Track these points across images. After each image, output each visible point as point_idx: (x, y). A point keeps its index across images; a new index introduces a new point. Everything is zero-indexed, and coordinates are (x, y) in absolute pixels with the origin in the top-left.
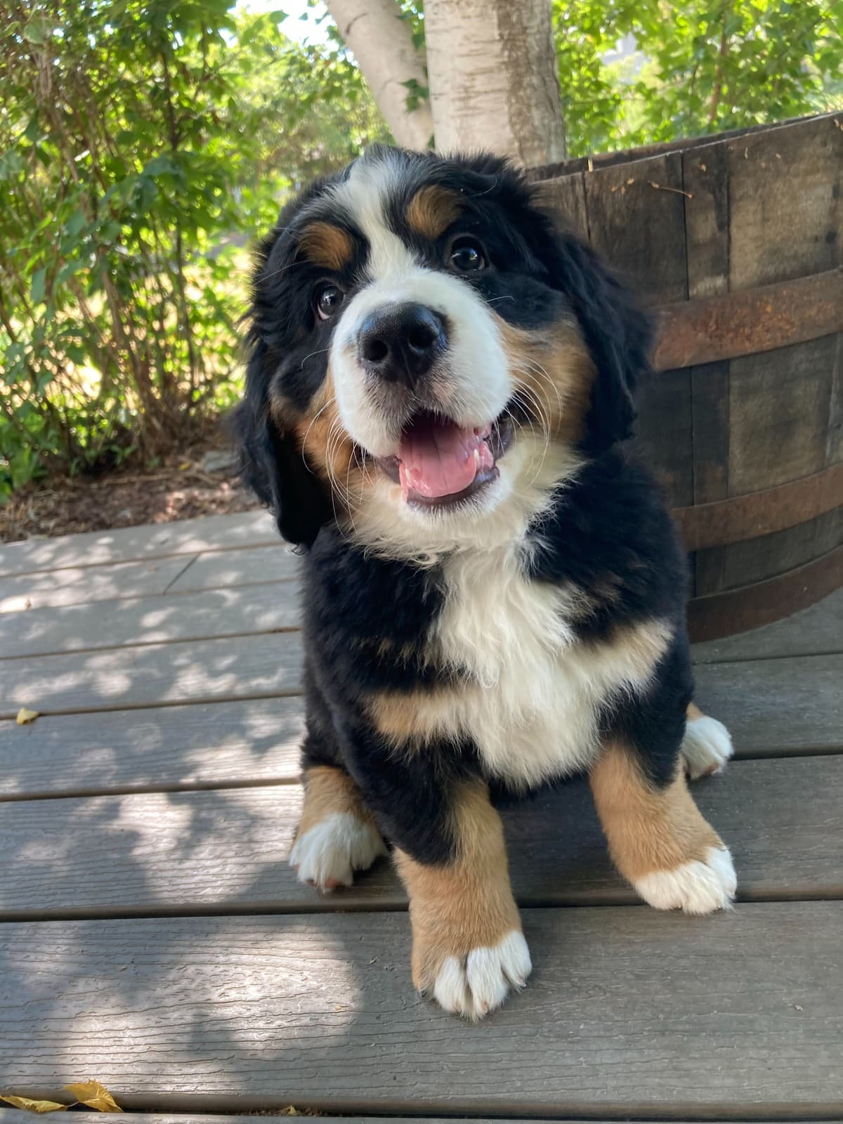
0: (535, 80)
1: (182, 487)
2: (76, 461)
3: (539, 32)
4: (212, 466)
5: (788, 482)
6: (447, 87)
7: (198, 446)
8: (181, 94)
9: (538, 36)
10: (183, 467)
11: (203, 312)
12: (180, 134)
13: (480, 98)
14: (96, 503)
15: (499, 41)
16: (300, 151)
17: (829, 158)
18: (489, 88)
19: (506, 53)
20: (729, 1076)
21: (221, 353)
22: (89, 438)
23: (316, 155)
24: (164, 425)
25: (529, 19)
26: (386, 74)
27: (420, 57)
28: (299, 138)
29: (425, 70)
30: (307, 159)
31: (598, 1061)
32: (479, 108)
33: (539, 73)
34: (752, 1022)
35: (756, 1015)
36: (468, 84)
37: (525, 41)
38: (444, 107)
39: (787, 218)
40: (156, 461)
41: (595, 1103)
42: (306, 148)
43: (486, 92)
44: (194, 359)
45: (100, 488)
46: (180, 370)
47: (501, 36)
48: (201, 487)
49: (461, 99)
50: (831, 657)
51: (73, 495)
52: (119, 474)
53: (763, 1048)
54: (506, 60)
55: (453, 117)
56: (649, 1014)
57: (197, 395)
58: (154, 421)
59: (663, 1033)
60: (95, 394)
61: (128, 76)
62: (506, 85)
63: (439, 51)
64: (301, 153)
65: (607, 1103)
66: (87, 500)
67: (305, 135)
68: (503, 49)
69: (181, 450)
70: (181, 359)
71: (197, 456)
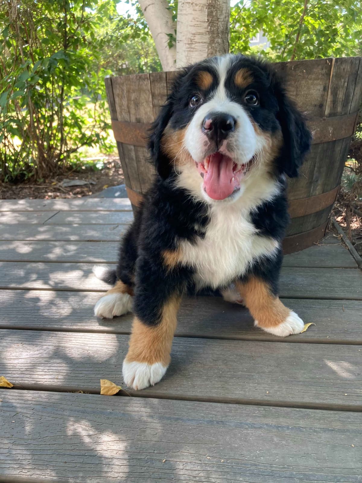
0: (220, 41)
1: (51, 191)
2: (7, 176)
3: (223, 21)
4: (66, 185)
5: (295, 199)
6: (184, 38)
7: (60, 177)
8: (71, 27)
9: (223, 23)
10: (53, 184)
11: (69, 121)
12: (68, 44)
13: (196, 44)
14: (15, 194)
15: (207, 22)
16: (117, 64)
17: (324, 75)
18: (200, 41)
19: (209, 27)
20: (241, 391)
21: (75, 140)
22: (14, 167)
23: (124, 66)
24: (47, 166)
25: (220, 15)
26: (159, 30)
27: (173, 25)
28: (118, 57)
29: (176, 31)
30: (120, 67)
31: (195, 384)
32: (195, 49)
33: (222, 38)
34: (253, 376)
35: (255, 374)
36: (192, 38)
37: (217, 24)
38: (181, 46)
39: (305, 96)
40: (42, 180)
41: (193, 396)
42: (120, 62)
43: (199, 43)
44: (63, 141)
45: (16, 188)
46: (56, 145)
47: (208, 20)
48: (60, 193)
49: (189, 44)
50: (303, 268)
51: (5, 189)
52: (26, 184)
53: (255, 383)
54: (209, 30)
55: (185, 51)
56: (216, 371)
57: (62, 157)
58: (43, 164)
59: (220, 377)
60: (18, 149)
61: (49, 16)
62: (207, 40)
63: (182, 23)
64: (118, 64)
65: (197, 396)
66: (10, 192)
67: (120, 57)
68: (208, 26)
69: (53, 177)
70: (57, 140)
71: (60, 180)
